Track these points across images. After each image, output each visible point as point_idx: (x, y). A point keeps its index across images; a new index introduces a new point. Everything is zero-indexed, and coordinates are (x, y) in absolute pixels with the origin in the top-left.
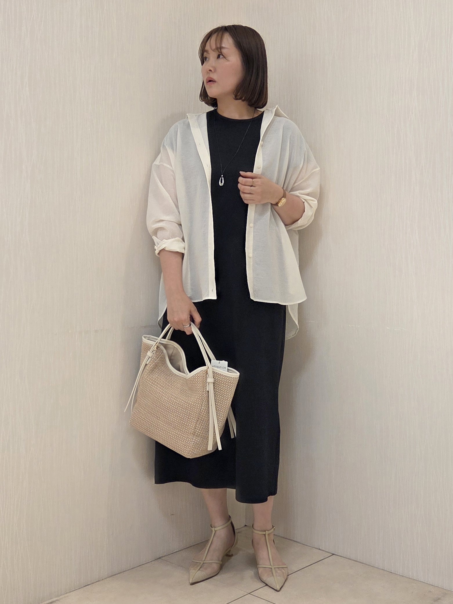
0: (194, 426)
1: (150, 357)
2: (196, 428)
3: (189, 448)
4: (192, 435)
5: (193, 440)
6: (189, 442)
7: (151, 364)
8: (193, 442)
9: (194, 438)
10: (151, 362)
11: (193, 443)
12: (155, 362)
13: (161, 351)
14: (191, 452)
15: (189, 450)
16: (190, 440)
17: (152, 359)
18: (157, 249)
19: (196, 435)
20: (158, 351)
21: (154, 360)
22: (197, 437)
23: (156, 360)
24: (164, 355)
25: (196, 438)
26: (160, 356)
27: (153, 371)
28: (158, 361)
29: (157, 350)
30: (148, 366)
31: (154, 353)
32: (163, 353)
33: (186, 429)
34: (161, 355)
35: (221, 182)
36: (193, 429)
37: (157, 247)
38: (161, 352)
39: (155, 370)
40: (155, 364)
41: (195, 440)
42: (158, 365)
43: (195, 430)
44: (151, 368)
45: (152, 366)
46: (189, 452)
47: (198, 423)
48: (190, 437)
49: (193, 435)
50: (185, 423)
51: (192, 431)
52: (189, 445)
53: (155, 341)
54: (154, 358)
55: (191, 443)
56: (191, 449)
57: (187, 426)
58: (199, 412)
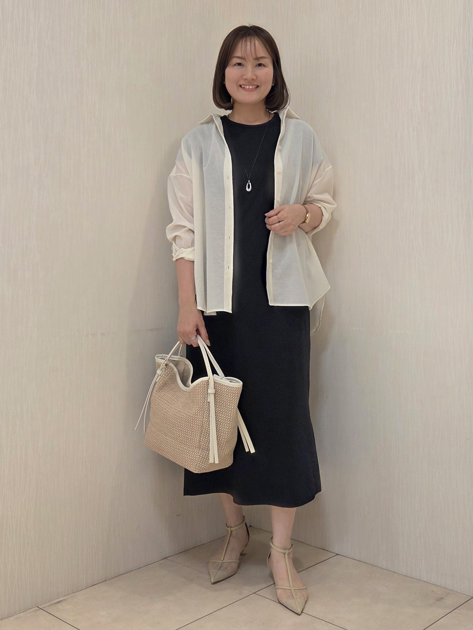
0: (199, 440)
1: (160, 374)
2: (201, 441)
3: (196, 462)
4: (197, 449)
5: (199, 454)
6: (195, 456)
7: (160, 382)
8: (199, 455)
9: (200, 452)
10: (160, 380)
11: (199, 457)
12: (165, 379)
13: (171, 368)
14: (198, 466)
15: (196, 464)
16: (196, 454)
17: (161, 377)
18: (175, 257)
19: (202, 448)
20: (168, 369)
21: (163, 378)
22: (203, 451)
23: (165, 378)
24: (174, 373)
25: (201, 452)
26: (169, 373)
27: (162, 388)
28: (167, 379)
29: (166, 368)
30: (158, 383)
31: (163, 371)
32: (173, 371)
33: (191, 442)
34: (171, 373)
35: (249, 187)
36: (197, 442)
37: (175, 255)
38: (171, 370)
39: (164, 387)
40: (165, 382)
41: (200, 454)
42: (167, 383)
43: (200, 443)
44: (160, 386)
45: (161, 383)
46: (196, 467)
47: (202, 436)
48: (196, 451)
49: (199, 448)
50: (190, 437)
51: (197, 444)
52: (195, 459)
53: (164, 359)
54: (163, 375)
55: (197, 457)
56: (197, 463)
57: (191, 440)
58: (201, 425)
